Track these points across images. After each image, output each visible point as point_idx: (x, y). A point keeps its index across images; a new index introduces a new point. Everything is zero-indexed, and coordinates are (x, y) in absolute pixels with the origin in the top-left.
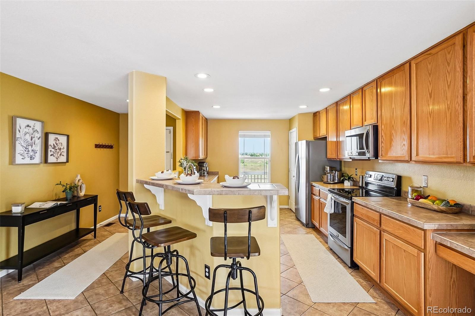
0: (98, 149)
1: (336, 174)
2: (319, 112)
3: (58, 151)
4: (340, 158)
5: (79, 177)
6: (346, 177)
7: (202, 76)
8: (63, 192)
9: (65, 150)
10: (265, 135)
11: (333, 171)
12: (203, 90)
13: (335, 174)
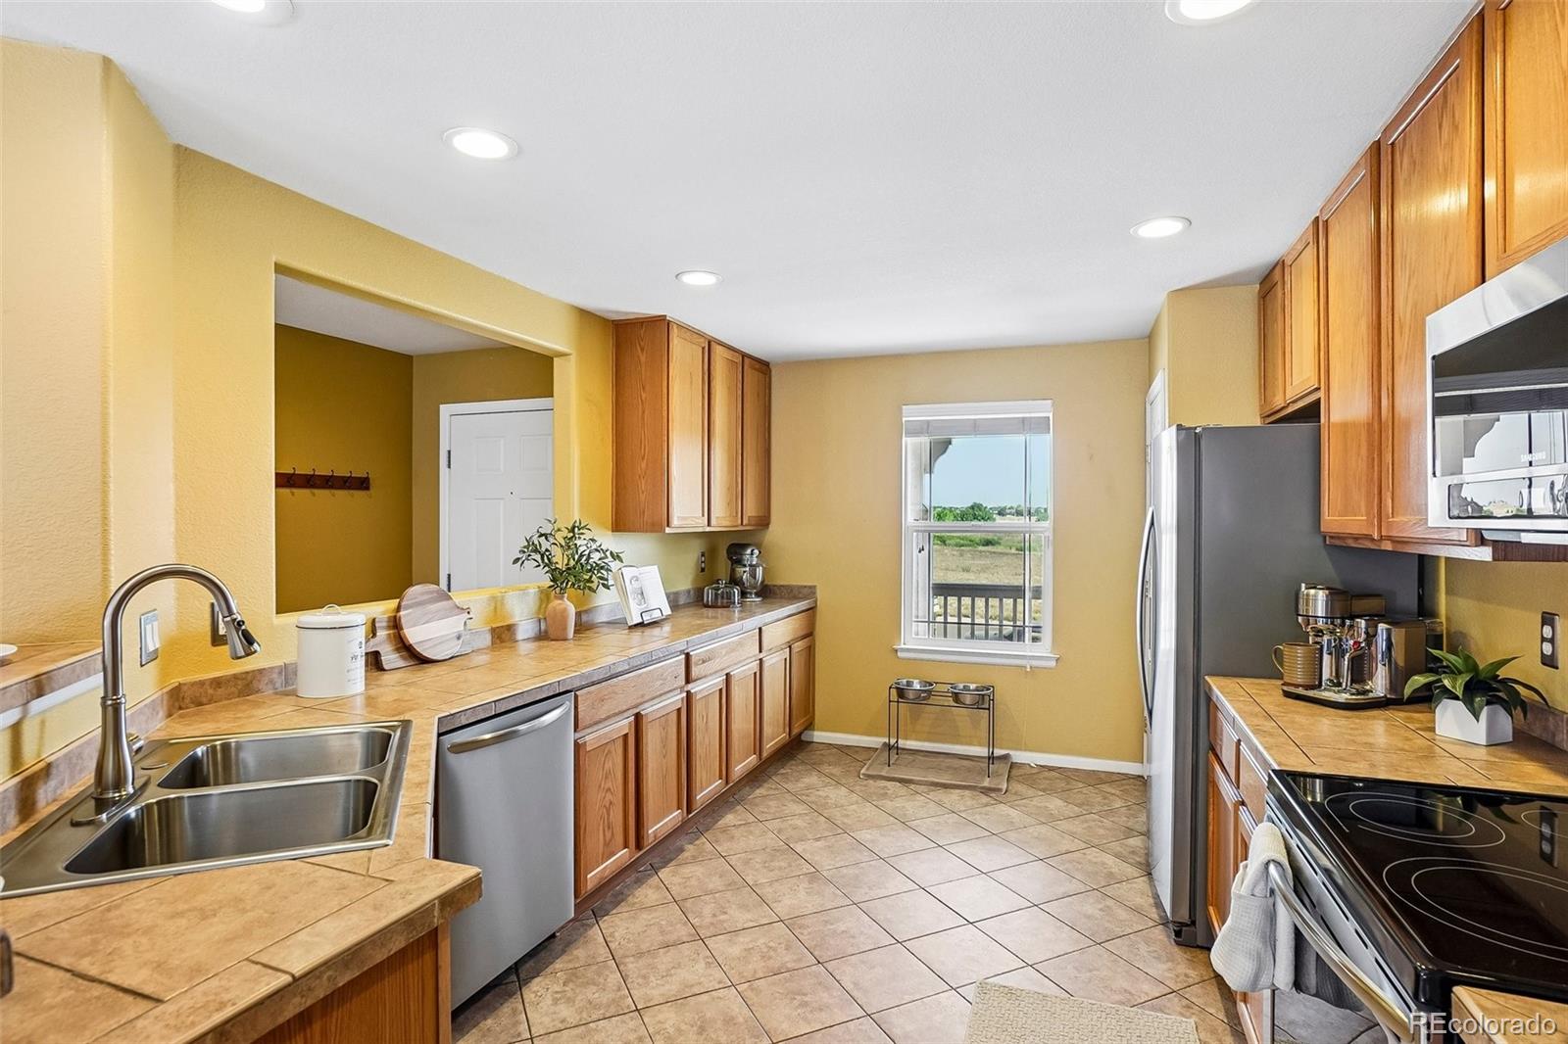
1: (1381, 642)
2: (1280, 265)
4: (1394, 533)
6: (1453, 672)
10: (1024, 419)
11: (1352, 618)
13: (1371, 637)
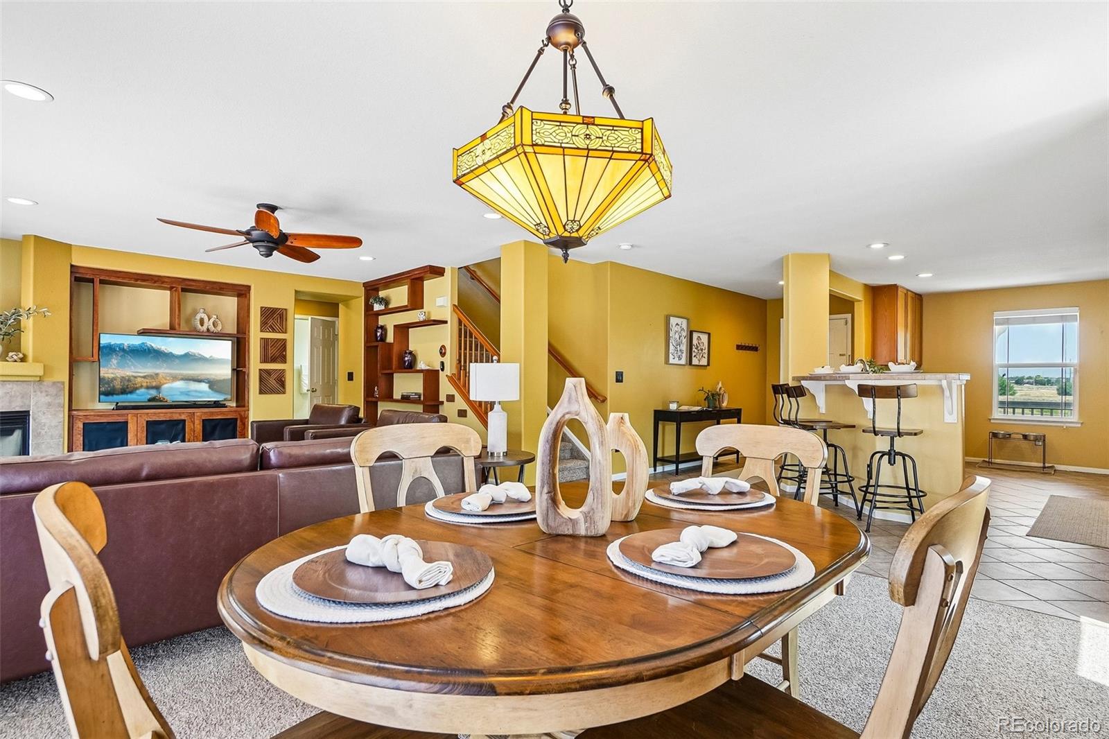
0: (741, 351)
3: (700, 351)
5: (720, 385)
7: (878, 246)
8: (705, 400)
9: (706, 351)
12: (887, 258)
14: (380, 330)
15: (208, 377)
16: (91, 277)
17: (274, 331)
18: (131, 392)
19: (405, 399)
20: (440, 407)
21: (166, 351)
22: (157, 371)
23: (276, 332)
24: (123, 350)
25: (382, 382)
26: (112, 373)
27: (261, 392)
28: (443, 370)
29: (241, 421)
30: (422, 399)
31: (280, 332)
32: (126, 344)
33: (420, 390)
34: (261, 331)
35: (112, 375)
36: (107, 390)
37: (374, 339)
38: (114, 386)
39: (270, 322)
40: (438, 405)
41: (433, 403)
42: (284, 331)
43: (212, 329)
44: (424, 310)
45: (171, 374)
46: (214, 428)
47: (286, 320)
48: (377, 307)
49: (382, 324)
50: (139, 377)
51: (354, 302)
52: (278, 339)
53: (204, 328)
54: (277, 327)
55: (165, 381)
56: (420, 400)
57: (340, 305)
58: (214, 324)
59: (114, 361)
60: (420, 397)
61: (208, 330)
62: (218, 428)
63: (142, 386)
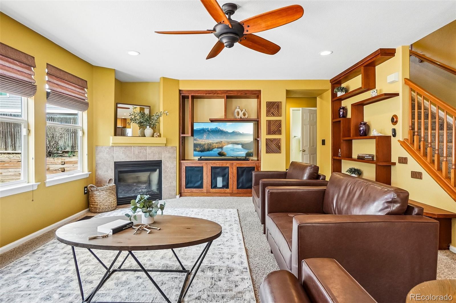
14: (342, 110)
15: (242, 142)
16: (188, 95)
17: (274, 115)
18: (211, 150)
19: (361, 159)
20: (392, 167)
21: (225, 131)
22: (222, 140)
23: (275, 116)
24: (208, 131)
25: (344, 146)
26: (204, 142)
27: (267, 152)
28: (394, 135)
29: (257, 169)
30: (375, 159)
31: (277, 116)
32: (210, 128)
33: (373, 152)
34: (267, 116)
35: (204, 143)
36: (202, 149)
37: (338, 116)
38: (205, 148)
39: (272, 110)
40: (390, 166)
41: (385, 164)
42: (280, 115)
43: (243, 117)
44: (376, 89)
45: (227, 141)
46: (243, 172)
47: (281, 108)
48: (339, 94)
49: (344, 106)
50: (215, 143)
51: (325, 94)
52: (276, 120)
53: (239, 117)
54: (275, 113)
55: (225, 145)
56: (373, 160)
57: (317, 97)
58: (244, 115)
59: (205, 136)
60: (373, 158)
61: (241, 118)
62: (245, 172)
63: (215, 147)
